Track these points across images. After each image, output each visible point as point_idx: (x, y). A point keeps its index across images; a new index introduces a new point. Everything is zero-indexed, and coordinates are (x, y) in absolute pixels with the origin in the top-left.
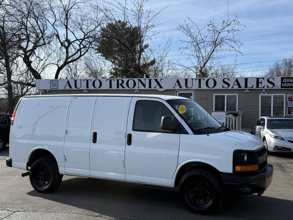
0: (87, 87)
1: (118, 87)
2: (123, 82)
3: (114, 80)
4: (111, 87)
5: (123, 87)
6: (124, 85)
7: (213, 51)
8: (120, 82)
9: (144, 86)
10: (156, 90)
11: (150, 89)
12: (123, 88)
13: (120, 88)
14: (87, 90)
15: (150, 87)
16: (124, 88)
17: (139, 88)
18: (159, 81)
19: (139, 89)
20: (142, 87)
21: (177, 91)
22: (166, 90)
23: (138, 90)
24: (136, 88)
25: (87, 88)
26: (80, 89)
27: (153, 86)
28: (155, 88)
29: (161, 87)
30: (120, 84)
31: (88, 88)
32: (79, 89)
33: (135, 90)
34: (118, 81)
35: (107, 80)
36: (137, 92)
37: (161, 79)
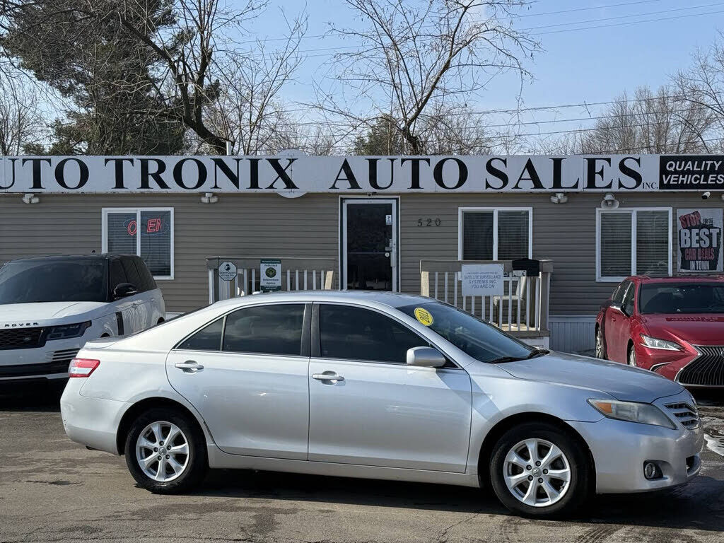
0: (37, 183)
1: (145, 184)
2: (162, 166)
3: (132, 161)
4: (120, 183)
5: (162, 184)
6: (168, 176)
7: (447, 67)
8: (153, 167)
9: (235, 180)
10: (276, 196)
11: (253, 190)
12: (162, 188)
13: (154, 186)
14: (36, 195)
15: (254, 184)
16: (166, 187)
17: (216, 187)
18: (283, 164)
19: (216, 190)
20: (226, 186)
21: (344, 196)
22: (309, 196)
23: (214, 195)
24: (208, 186)
25: (34, 187)
26: (9, 190)
27: (264, 181)
28: (271, 187)
29: (290, 184)
30: (152, 175)
31: (41, 187)
32: (6, 190)
33: (204, 196)
34: (144, 165)
35: (107, 161)
36: (209, 202)
37: (290, 160)
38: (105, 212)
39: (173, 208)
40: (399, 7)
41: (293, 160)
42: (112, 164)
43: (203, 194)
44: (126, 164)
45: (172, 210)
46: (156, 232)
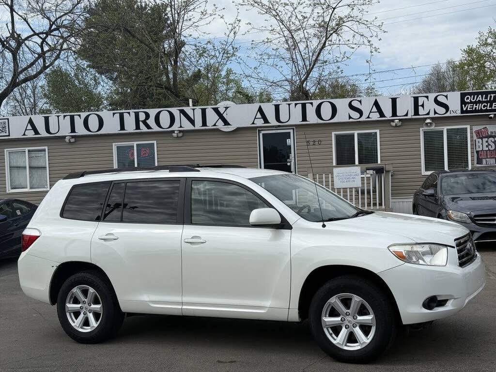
0: (73, 130)
1: (138, 127)
2: (147, 116)
3: (129, 113)
4: (122, 127)
5: (148, 127)
6: (151, 122)
8: (142, 117)
9: (192, 122)
10: (218, 130)
11: (204, 128)
12: (148, 129)
13: (143, 128)
14: (73, 137)
15: (204, 123)
16: (151, 128)
17: (181, 127)
18: (222, 110)
19: (181, 129)
20: (187, 126)
21: (260, 129)
22: (238, 130)
23: (180, 131)
24: (176, 127)
25: (71, 132)
26: (56, 135)
27: (210, 122)
28: (215, 125)
29: (226, 123)
30: (142, 121)
31: (75, 132)
33: (174, 133)
34: (137, 115)
35: (114, 114)
36: (178, 137)
37: (225, 107)
38: (115, 146)
39: (155, 141)
40: (294, 13)
41: (228, 108)
42: (117, 116)
43: (173, 132)
44: (126, 116)
45: (155, 142)
46: (146, 157)
